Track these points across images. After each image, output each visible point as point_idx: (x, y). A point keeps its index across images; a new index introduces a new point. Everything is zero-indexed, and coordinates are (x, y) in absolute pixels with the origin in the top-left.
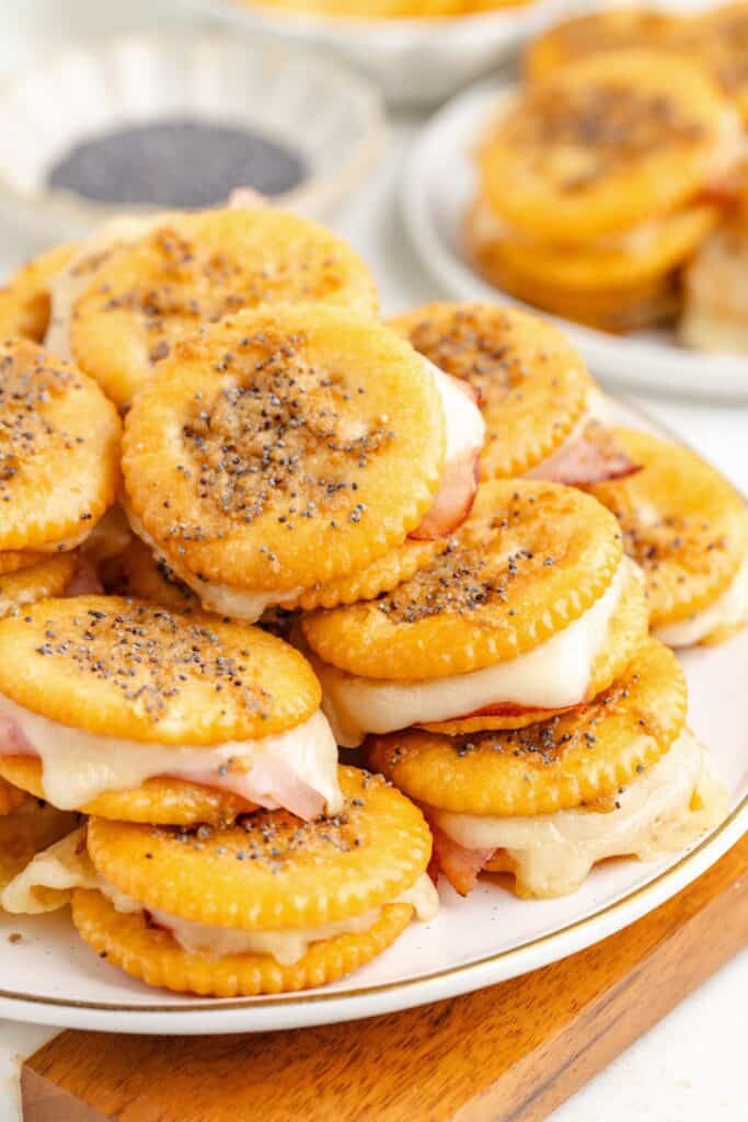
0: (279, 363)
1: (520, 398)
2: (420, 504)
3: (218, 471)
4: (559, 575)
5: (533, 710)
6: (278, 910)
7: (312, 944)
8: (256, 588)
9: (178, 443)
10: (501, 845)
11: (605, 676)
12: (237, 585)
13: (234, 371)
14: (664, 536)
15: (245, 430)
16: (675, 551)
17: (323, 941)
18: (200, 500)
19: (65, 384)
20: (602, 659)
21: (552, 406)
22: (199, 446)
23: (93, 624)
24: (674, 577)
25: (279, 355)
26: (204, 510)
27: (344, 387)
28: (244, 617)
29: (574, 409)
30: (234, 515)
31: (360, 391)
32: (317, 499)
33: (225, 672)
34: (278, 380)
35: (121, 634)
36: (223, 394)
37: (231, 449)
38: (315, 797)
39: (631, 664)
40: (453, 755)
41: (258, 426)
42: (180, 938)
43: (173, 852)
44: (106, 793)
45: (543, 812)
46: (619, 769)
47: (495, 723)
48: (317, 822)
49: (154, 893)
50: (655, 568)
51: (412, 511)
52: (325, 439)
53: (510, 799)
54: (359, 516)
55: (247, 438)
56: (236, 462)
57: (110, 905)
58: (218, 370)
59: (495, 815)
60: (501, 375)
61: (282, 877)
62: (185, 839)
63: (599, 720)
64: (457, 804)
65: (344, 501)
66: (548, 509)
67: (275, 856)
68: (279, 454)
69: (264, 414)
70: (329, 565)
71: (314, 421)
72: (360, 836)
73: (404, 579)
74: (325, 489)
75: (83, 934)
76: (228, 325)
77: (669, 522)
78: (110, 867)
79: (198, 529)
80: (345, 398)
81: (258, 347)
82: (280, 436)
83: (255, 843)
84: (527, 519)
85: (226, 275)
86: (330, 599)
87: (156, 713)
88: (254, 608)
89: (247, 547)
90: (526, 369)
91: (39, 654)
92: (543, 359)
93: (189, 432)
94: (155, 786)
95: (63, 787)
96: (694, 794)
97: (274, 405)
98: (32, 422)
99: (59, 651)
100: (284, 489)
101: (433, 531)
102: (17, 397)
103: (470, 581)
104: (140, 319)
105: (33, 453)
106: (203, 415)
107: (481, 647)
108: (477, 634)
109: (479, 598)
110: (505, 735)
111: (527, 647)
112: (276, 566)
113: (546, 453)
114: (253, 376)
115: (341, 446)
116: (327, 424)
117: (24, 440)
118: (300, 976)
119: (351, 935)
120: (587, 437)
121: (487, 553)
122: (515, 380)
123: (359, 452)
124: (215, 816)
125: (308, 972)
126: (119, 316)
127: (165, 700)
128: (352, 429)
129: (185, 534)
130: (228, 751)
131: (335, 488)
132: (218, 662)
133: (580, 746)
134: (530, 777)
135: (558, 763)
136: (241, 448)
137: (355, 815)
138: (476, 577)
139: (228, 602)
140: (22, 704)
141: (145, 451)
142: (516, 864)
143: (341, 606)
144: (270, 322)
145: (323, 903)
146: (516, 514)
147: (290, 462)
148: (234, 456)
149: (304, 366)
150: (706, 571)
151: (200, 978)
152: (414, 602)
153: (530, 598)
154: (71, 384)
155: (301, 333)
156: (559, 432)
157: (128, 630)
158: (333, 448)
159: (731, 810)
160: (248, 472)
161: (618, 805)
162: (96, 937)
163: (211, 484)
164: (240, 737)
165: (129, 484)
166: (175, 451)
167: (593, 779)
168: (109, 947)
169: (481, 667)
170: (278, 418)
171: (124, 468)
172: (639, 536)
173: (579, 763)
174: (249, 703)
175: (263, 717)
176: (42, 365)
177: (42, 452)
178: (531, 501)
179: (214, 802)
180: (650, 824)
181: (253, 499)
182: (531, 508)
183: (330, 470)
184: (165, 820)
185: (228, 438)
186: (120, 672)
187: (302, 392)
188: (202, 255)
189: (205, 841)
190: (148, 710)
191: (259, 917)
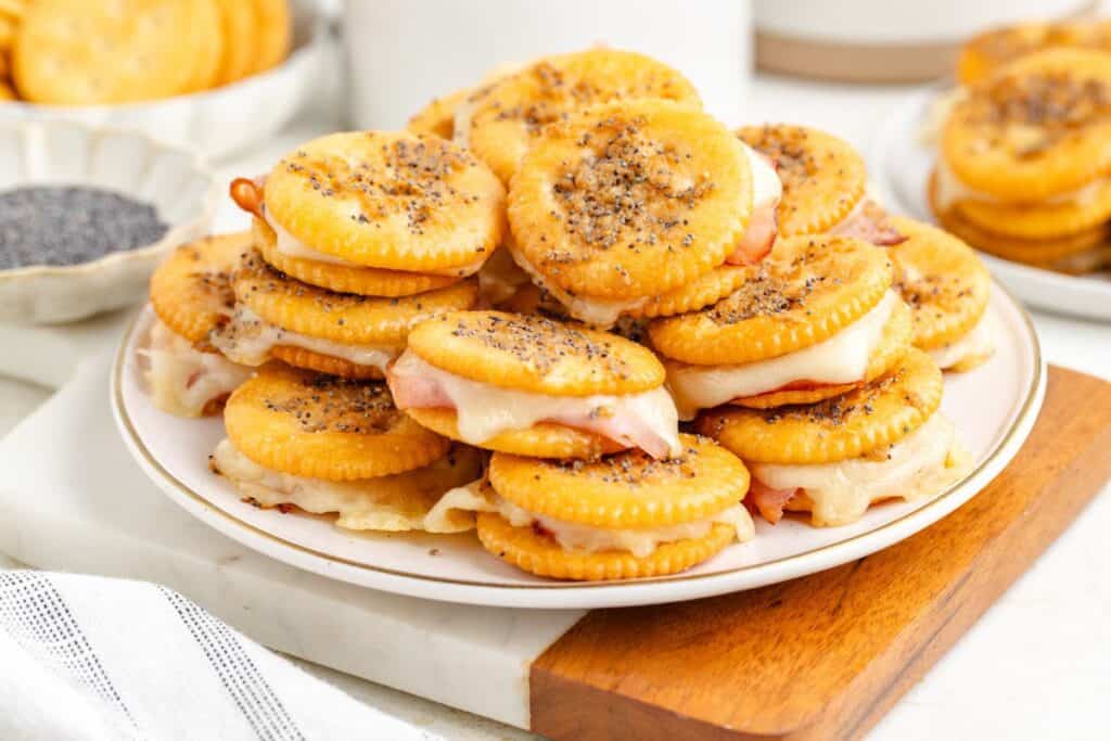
0: (626, 137)
1: (814, 183)
2: (736, 235)
3: (581, 214)
4: (844, 289)
5: (825, 386)
6: (635, 511)
7: (660, 544)
8: (614, 297)
9: (550, 197)
10: (800, 486)
11: (880, 366)
12: (599, 297)
13: (591, 146)
14: (926, 288)
15: (601, 185)
16: (934, 296)
17: (667, 543)
18: (569, 235)
19: (464, 161)
20: (876, 353)
21: (839, 188)
22: (566, 198)
23: (493, 324)
24: (934, 314)
25: (625, 132)
26: (572, 242)
27: (676, 154)
28: (604, 322)
29: (856, 192)
30: (595, 244)
31: (688, 156)
32: (658, 232)
34: (626, 150)
35: (515, 329)
36: (584, 161)
37: (591, 199)
38: (661, 443)
39: (898, 362)
40: (764, 423)
41: (611, 182)
42: (561, 539)
43: (553, 476)
44: (505, 431)
45: (832, 461)
46: (890, 431)
47: (796, 397)
48: (662, 462)
49: (542, 502)
50: (918, 308)
51: (728, 239)
52: (663, 191)
53: (807, 450)
54: (690, 242)
55: (603, 191)
56: (595, 208)
57: (507, 522)
58: (579, 145)
59: (797, 463)
60: (799, 168)
61: (636, 490)
62: (563, 470)
63: (875, 397)
64: (767, 455)
65: (678, 233)
66: (837, 250)
67: (632, 481)
68: (628, 201)
69: (616, 173)
70: (668, 278)
71: (653, 177)
72: (696, 471)
73: (724, 296)
74: (663, 225)
75: (487, 545)
76: (586, 114)
77: (929, 280)
78: (508, 487)
79: (568, 254)
80: (677, 162)
81: (609, 128)
82: (628, 189)
83: (617, 472)
84: (819, 258)
85: (588, 96)
86: (668, 308)
87: (544, 371)
88: (609, 315)
89: (605, 267)
90: (818, 163)
91: (454, 335)
92: (831, 157)
93: (558, 189)
94: (542, 428)
95: (473, 428)
96: (948, 456)
97: (623, 166)
98: (439, 186)
99: (469, 335)
100: (632, 226)
101: (745, 259)
102: (428, 169)
103: (776, 296)
104: (523, 126)
105: (441, 205)
106: (570, 175)
107: (786, 336)
108: (782, 327)
109: (783, 307)
110: (803, 408)
111: (820, 338)
112: (627, 280)
113: (835, 222)
114: (607, 149)
115: (674, 195)
116: (664, 180)
117: (434, 197)
118: (651, 566)
119: (688, 540)
120: (866, 213)
121: (789, 279)
122: (810, 171)
123: (687, 199)
124: (586, 451)
125: (658, 563)
126: (507, 125)
127: (550, 363)
128: (682, 183)
129: (558, 258)
130: (595, 402)
131: (671, 224)
133: (861, 414)
134: (823, 434)
135: (844, 424)
136: (598, 198)
137: (692, 457)
138: (781, 294)
139: (589, 311)
141: (525, 202)
142: (812, 502)
143: (677, 315)
144: (619, 110)
145: (668, 509)
146: (812, 255)
147: (636, 207)
148: (593, 204)
149: (646, 141)
150: (958, 310)
151: (576, 566)
152: (734, 312)
153: (822, 304)
154: (469, 162)
155: (642, 117)
156: (845, 207)
157: (519, 328)
158: (669, 197)
159: (977, 467)
160: (605, 214)
161: (889, 457)
162: (496, 543)
163: (577, 223)
164: (606, 392)
165: (514, 227)
166: (548, 202)
167: (871, 435)
168: (506, 548)
169: (784, 354)
170: (626, 176)
171: (510, 219)
172: (906, 287)
173: (860, 425)
174: (613, 366)
175: (623, 377)
176: (446, 150)
177: (447, 204)
178: (823, 246)
179: (586, 441)
180: (915, 474)
181: (609, 232)
182: (822, 251)
183: (667, 213)
184: (549, 454)
185: (588, 191)
187: (644, 157)
188: (570, 82)
189: (580, 471)
190: (538, 367)
191: (621, 517)
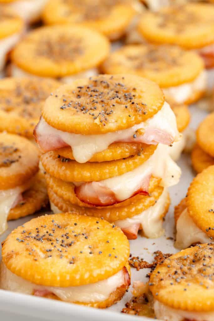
23: (79, 92)
33: (128, 99)
35: (90, 93)
91: (61, 109)
94: (113, 147)
99: (68, 106)
127: (108, 117)
132: (125, 95)
140: (59, 129)
157: (92, 91)
164: (138, 123)
175: (144, 113)
186: (91, 109)
190: (101, 121)
